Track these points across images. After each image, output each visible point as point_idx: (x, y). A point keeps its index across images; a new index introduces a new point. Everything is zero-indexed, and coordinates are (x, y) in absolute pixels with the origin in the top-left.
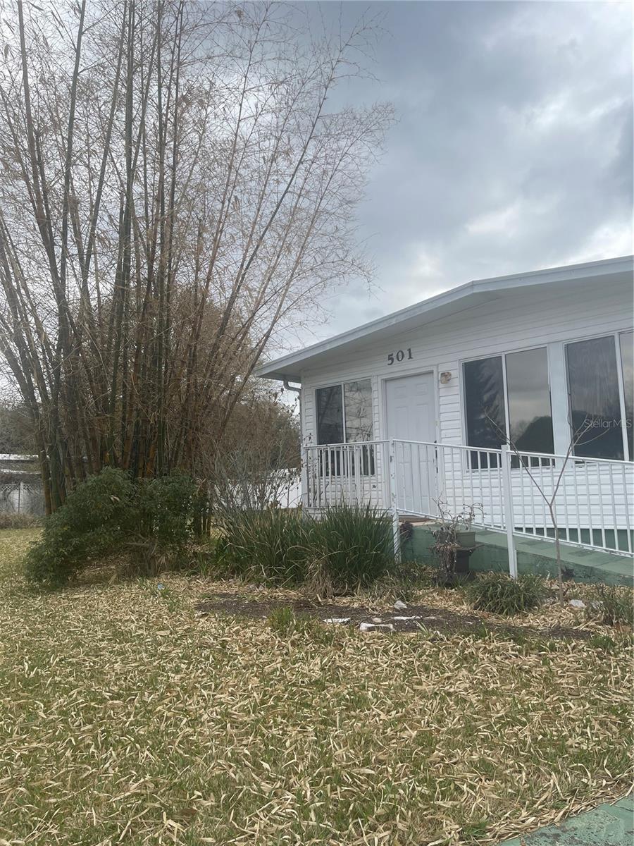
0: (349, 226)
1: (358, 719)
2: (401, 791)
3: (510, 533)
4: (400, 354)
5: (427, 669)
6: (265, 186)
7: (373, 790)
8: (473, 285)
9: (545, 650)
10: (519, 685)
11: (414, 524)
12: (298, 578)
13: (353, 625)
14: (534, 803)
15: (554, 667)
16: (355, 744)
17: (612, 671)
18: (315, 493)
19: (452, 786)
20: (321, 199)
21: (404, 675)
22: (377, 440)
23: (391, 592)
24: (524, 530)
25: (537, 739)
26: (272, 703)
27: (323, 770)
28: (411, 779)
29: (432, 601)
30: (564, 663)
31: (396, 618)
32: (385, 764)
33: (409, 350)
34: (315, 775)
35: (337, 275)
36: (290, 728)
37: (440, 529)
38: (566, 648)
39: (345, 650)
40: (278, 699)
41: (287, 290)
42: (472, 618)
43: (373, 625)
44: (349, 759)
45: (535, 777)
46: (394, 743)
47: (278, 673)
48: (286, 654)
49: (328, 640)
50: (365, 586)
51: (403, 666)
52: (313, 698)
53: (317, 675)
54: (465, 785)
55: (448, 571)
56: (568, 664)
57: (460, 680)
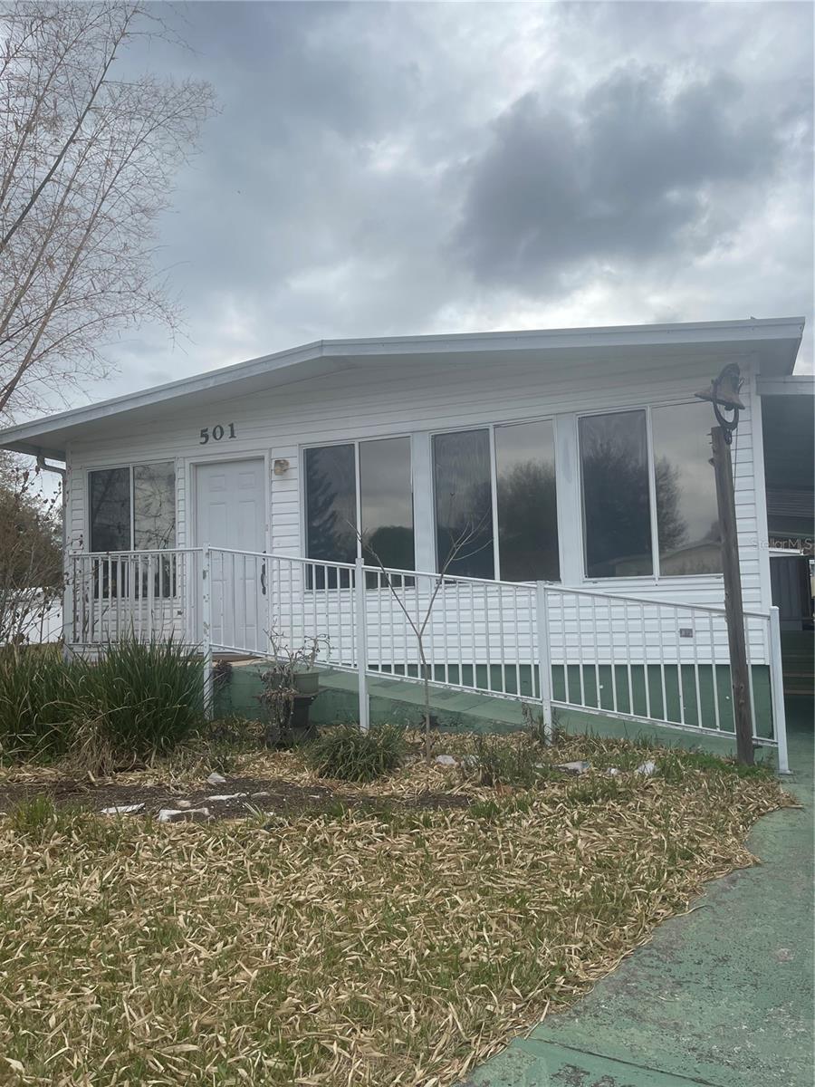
0: (145, 244)
1: (164, 962)
2: (242, 1071)
3: (363, 672)
4: (218, 429)
5: (263, 870)
6: (15, 164)
7: (198, 1075)
8: (322, 345)
9: (418, 827)
10: (390, 879)
11: (234, 664)
12: (57, 747)
13: (148, 815)
14: (430, 1053)
15: (430, 849)
16: (163, 1005)
17: (500, 847)
18: (85, 622)
19: (316, 1049)
20: (103, 199)
21: (231, 883)
22: (181, 547)
23: (204, 761)
24: (380, 667)
25: (423, 954)
26: (21, 955)
27: (115, 1058)
28: (255, 1048)
29: (260, 770)
30: (442, 841)
31: (212, 798)
32: (212, 1031)
33: (232, 426)
34: (102, 1067)
35: (124, 313)
36: (54, 994)
37: (272, 671)
38: (444, 821)
39: (138, 854)
40: (31, 946)
41: (45, 324)
42: (317, 790)
43: (179, 812)
44: (155, 1032)
45: (427, 1014)
46: (223, 994)
47: (29, 903)
48: (41, 870)
49: (110, 841)
50: (162, 754)
51: (228, 870)
52: (90, 939)
53: (93, 900)
54: (335, 1043)
55: (281, 727)
56: (447, 843)
57: (311, 882)
